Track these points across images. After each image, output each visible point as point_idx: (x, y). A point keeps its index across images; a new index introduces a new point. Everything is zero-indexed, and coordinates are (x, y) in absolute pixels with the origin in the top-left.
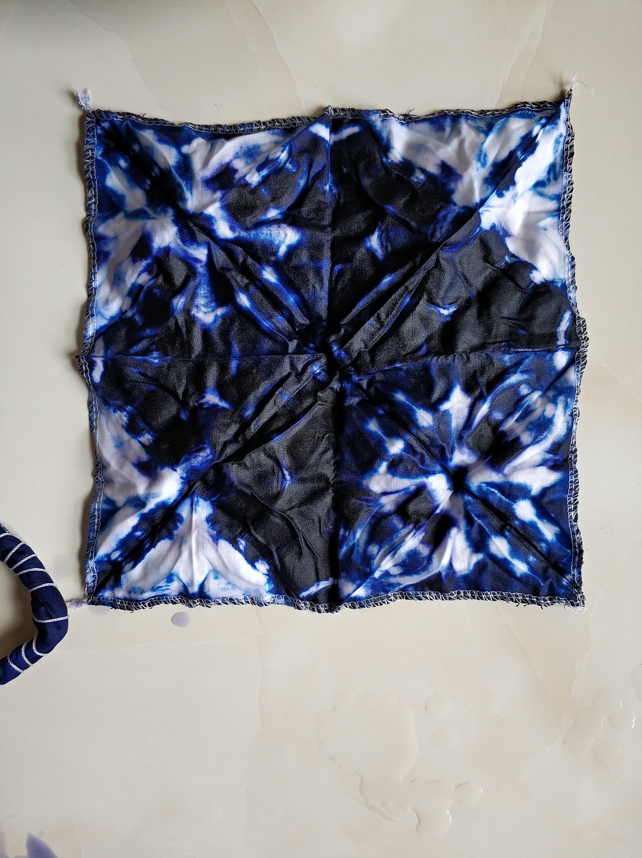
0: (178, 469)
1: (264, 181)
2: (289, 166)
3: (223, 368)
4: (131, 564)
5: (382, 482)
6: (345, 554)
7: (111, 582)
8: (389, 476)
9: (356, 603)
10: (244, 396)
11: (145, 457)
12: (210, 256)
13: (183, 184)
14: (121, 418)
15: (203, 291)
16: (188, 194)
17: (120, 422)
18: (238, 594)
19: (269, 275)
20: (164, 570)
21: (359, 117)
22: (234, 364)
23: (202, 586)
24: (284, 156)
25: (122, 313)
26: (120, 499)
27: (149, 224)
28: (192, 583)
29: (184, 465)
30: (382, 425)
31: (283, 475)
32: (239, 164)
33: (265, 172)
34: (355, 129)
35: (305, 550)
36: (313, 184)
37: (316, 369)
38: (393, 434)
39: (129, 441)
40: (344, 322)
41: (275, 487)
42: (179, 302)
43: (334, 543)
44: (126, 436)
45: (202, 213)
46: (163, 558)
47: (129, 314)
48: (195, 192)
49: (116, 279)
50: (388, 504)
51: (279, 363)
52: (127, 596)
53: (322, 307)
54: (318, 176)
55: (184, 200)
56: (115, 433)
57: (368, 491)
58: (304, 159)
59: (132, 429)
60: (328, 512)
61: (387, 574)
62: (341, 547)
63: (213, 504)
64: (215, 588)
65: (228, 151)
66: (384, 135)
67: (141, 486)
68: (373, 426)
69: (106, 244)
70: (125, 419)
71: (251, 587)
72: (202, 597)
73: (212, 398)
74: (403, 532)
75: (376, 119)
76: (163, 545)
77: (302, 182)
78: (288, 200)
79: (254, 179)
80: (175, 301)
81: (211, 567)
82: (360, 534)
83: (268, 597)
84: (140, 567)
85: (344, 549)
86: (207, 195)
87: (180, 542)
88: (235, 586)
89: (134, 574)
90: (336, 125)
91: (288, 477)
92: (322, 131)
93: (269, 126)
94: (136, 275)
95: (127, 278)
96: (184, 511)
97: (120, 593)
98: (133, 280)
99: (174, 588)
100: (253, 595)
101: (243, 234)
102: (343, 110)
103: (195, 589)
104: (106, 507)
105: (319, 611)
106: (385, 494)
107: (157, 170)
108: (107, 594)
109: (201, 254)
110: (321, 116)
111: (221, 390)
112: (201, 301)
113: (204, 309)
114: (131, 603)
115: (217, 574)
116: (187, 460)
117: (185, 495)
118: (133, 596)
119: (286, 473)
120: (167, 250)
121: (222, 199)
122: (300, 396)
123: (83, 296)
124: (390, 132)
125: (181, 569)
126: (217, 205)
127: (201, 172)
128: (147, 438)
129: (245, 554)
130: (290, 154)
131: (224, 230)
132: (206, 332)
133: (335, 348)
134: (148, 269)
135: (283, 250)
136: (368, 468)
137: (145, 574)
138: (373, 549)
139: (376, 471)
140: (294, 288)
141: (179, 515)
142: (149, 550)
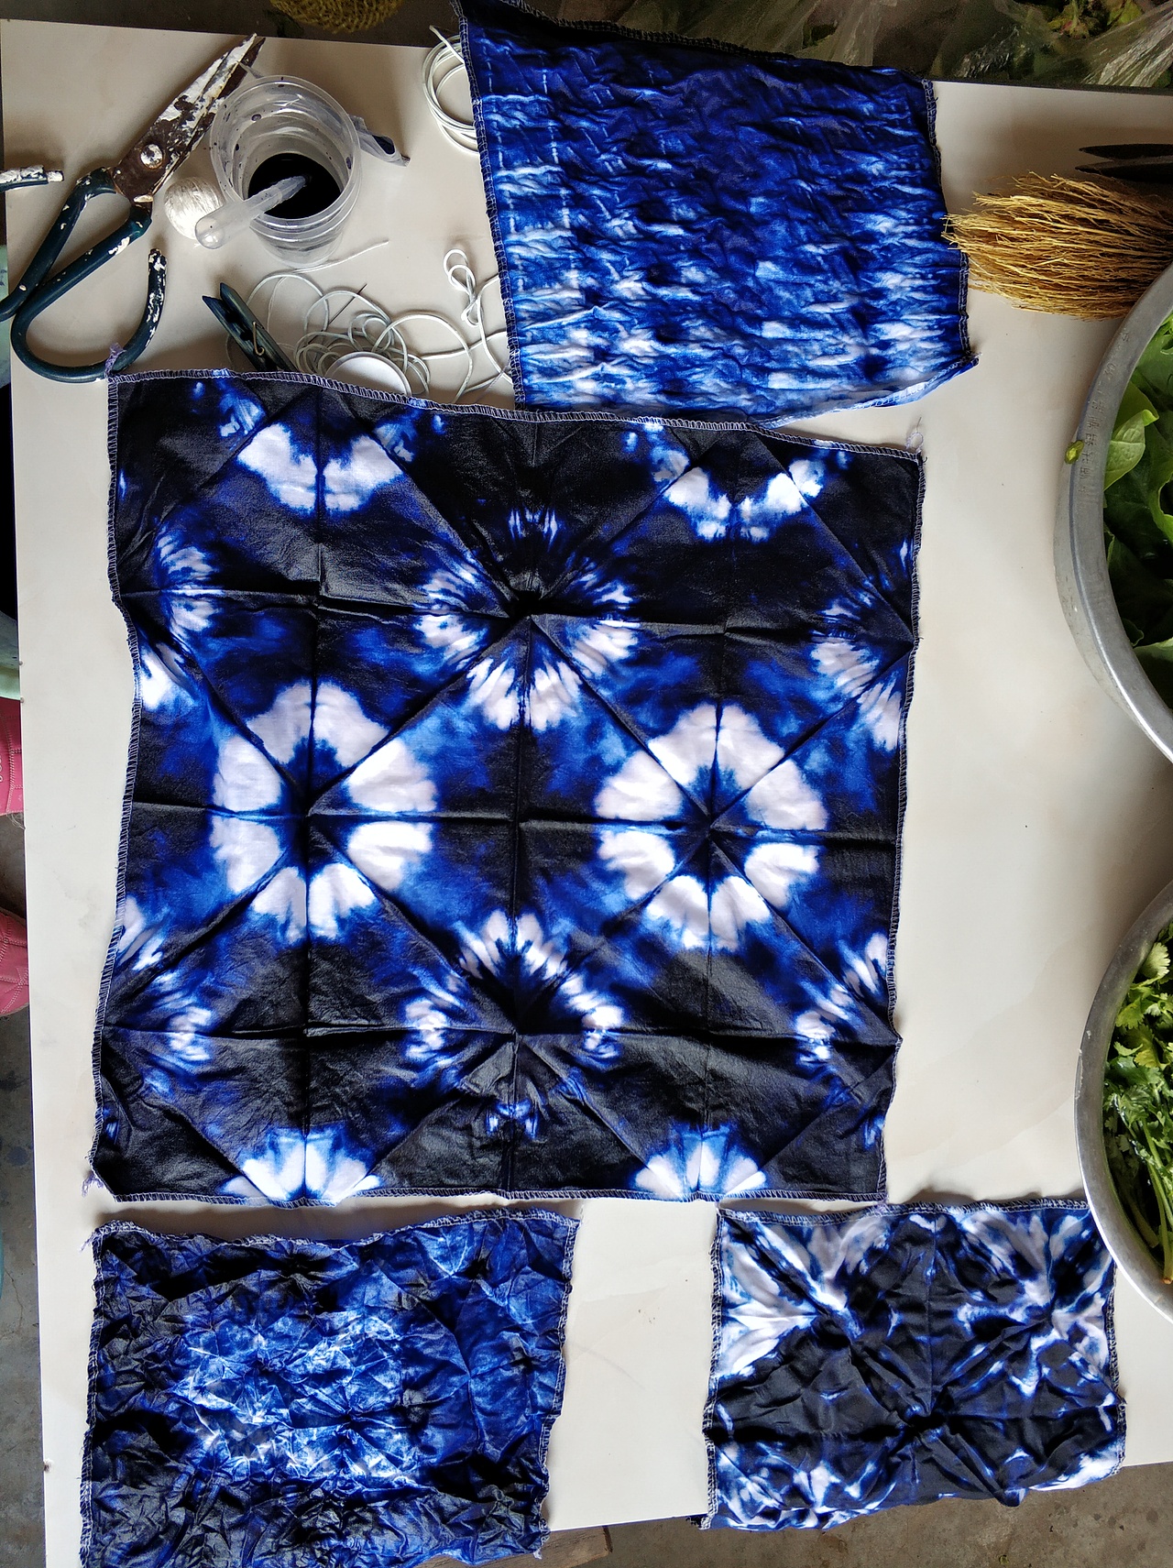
0: (846, 1309)
1: (1073, 1364)
2: (1082, 1380)
3: (920, 1329)
4: (756, 1257)
5: (821, 1478)
6: (760, 1447)
7: (736, 1231)
8: (827, 1485)
9: (713, 1458)
10: (896, 1349)
11: (850, 1270)
12: (1014, 1323)
13: (1074, 1305)
14: (880, 1241)
15: (985, 1311)
16: (1066, 1309)
17: (876, 1241)
18: (722, 1349)
19: (996, 1367)
20: (754, 1290)
21: (1119, 1431)
22: (923, 1338)
23: (734, 1320)
24: (1090, 1376)
25: (963, 1233)
26: (814, 1246)
27: (1043, 1278)
28: (740, 1313)
29: (849, 1314)
30: (872, 1476)
31: (833, 1394)
32: (1086, 1341)
33: (1078, 1364)
34: (1108, 1427)
35: (763, 1410)
36: (1066, 1400)
37: (917, 1409)
38: (864, 1487)
39: (860, 1249)
40: (959, 1436)
41: (823, 1386)
42: (978, 1296)
43: (770, 1435)
44: (865, 1246)
45: (1053, 1327)
46: (762, 1287)
47: (964, 1244)
48: (1068, 1315)
49: (995, 1231)
50: (800, 1478)
51: (925, 1378)
52: (723, 1248)
53: (966, 1410)
54: (1073, 1402)
55: (1061, 1306)
56: (867, 1234)
57: (815, 1465)
58: (1087, 1392)
59: (872, 1253)
60: (795, 1429)
61: (740, 1487)
62: (767, 1444)
63: (808, 1329)
64: (732, 1331)
65: (1096, 1332)
66: (1104, 1453)
67: (829, 1274)
68: (870, 1468)
69: (1023, 1221)
70: (879, 1246)
71: (730, 1361)
72: (723, 1320)
73: (895, 1319)
74: (777, 1496)
75: (1116, 1448)
76: (774, 1287)
77: (1068, 1390)
78: (1054, 1381)
79: (1075, 1358)
80: (979, 1293)
81: (752, 1328)
82: (774, 1458)
83: (718, 1375)
84: (754, 1264)
85: (763, 1446)
86: (1065, 1327)
87: (778, 1306)
88: (731, 1346)
89: (746, 1257)
90: (1112, 1411)
91: (831, 1397)
92: (1109, 1401)
93: (1113, 1353)
94: (999, 1255)
95: (996, 1246)
96: (805, 1307)
97: (725, 1241)
98: (994, 1252)
99: (733, 1295)
100: (721, 1363)
101: (1034, 1357)
102: (1124, 1415)
103: (732, 1313)
104: (805, 1231)
105: (704, 1423)
106: (809, 1478)
107: (1081, 1270)
108: (725, 1228)
109: (1018, 1316)
110: (1119, 1399)
111: (901, 1327)
112: (977, 1310)
113: (969, 1313)
114: (718, 1253)
115: (747, 1334)
116: (853, 1315)
117: (820, 1308)
118: (725, 1255)
119: (835, 1396)
120: (1022, 1291)
121: (1062, 1341)
122: (895, 1395)
123: (979, 1196)
124: (1106, 1458)
125: (755, 1306)
126: (1059, 1337)
127: (1081, 1320)
128: (864, 1268)
129: (762, 1359)
130: (1092, 1381)
131: (1037, 1343)
132: (951, 1314)
133: (938, 1431)
134: (1004, 1269)
135: (1016, 1381)
136: (837, 1466)
137: (747, 1269)
138: (765, 1472)
139: (833, 1473)
140: (983, 1390)
141: (801, 1303)
142: (771, 1275)
